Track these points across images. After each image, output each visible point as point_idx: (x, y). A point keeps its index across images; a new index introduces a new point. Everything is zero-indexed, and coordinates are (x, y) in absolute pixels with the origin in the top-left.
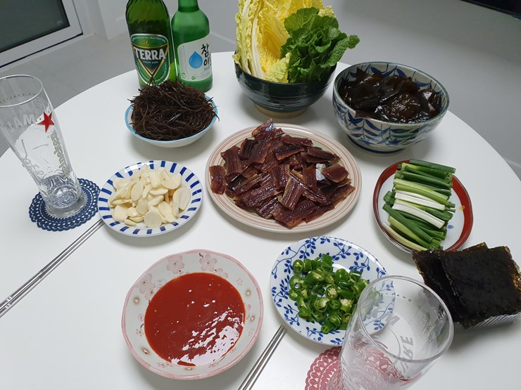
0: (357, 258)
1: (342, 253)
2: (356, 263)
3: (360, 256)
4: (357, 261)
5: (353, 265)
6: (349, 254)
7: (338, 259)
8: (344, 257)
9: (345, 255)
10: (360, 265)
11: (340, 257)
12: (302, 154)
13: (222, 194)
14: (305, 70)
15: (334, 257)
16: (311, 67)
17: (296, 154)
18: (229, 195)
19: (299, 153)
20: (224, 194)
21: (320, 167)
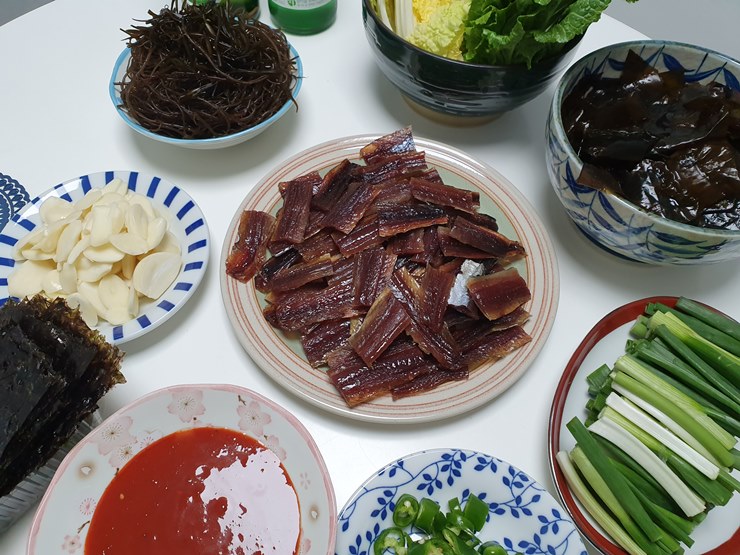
0: (544, 530)
1: (514, 504)
2: (537, 539)
3: (550, 527)
4: (542, 537)
5: (530, 540)
6: (528, 513)
7: (501, 512)
8: (515, 514)
9: (520, 511)
10: (544, 547)
11: (508, 510)
12: (441, 231)
13: (246, 280)
14: (500, 38)
15: (494, 505)
16: (513, 33)
17: (426, 229)
18: (259, 285)
19: (436, 226)
20: (250, 283)
21: (471, 268)
